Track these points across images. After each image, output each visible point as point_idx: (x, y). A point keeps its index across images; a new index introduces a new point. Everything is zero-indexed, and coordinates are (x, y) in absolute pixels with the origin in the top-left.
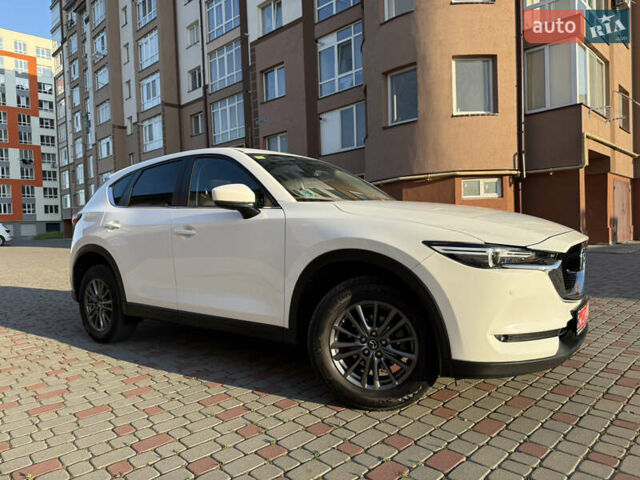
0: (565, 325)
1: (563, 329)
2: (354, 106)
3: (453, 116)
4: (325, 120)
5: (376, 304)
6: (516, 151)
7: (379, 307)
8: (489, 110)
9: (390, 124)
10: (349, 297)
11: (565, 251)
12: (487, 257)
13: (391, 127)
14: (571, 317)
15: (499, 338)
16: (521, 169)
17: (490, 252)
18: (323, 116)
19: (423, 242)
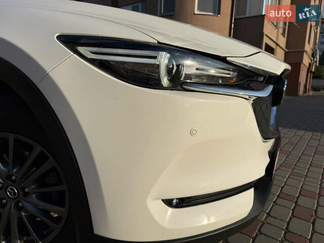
2: (140, 4)
3: (195, 14)
5: (11, 137)
7: (16, 141)
8: (215, 13)
9: (159, 15)
14: (269, 160)
17: (164, 59)
19: (59, 38)
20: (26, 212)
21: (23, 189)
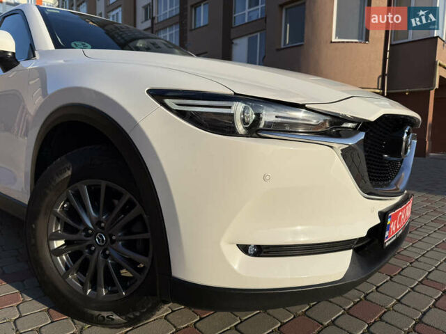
0: (364, 234)
1: (361, 239)
2: (259, 34)
3: (331, 42)
4: (236, 44)
5: (103, 184)
6: (380, 74)
7: (108, 188)
8: (362, 39)
9: (282, 47)
10: (69, 173)
11: (373, 118)
12: (232, 115)
13: (283, 49)
14: (378, 221)
15: (244, 249)
16: (383, 88)
17: (238, 108)
18: (235, 41)
19: (149, 92)
20: (112, 260)
21: (111, 236)
